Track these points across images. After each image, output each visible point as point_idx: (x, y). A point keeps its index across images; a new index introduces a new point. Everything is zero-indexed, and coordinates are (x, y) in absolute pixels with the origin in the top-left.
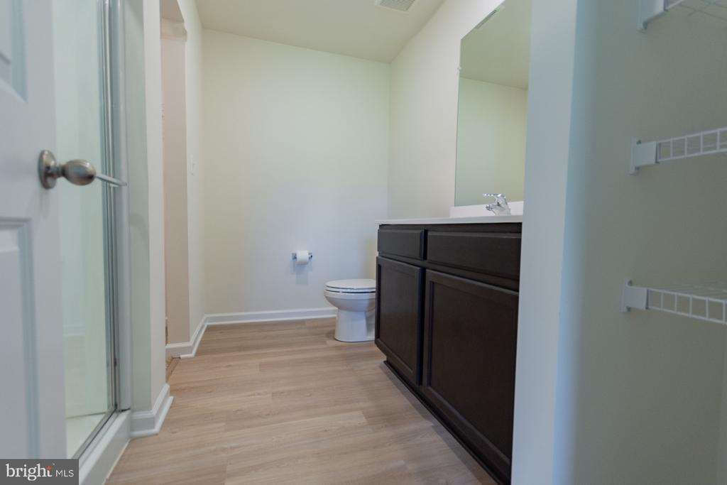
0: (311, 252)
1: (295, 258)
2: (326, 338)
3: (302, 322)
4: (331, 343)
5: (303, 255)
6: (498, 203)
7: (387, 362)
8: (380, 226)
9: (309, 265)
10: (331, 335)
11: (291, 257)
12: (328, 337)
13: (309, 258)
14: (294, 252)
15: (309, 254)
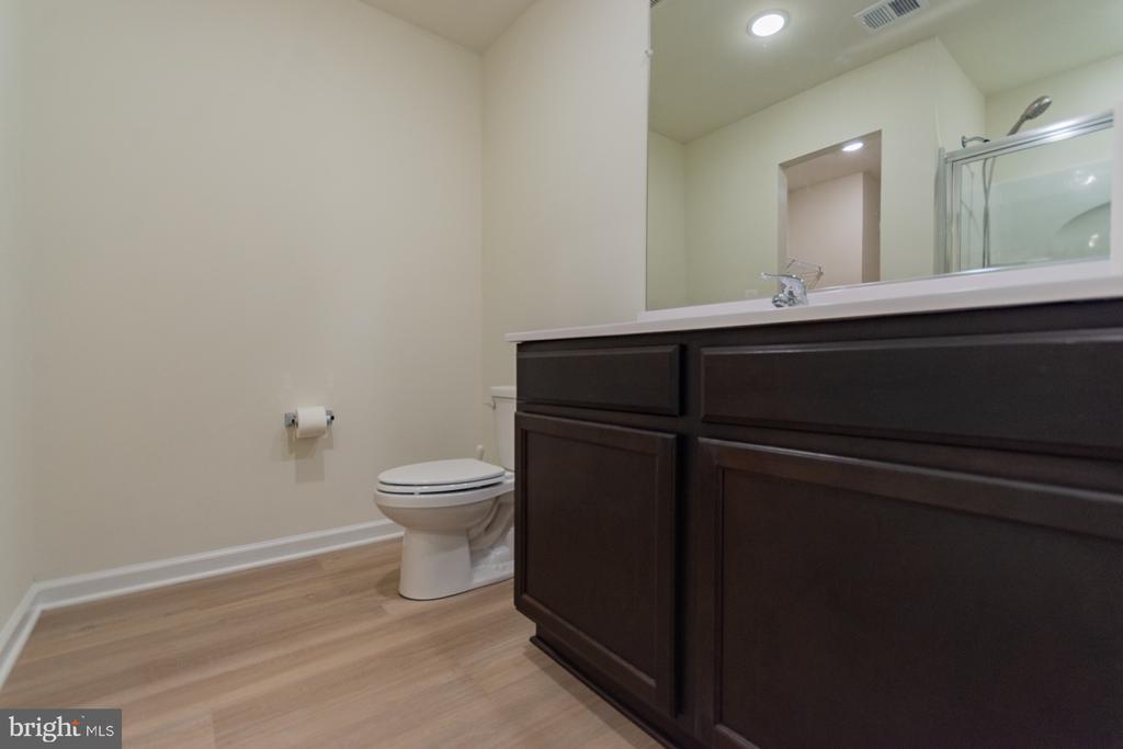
0: (330, 409)
1: (293, 423)
2: (382, 598)
3: (312, 564)
4: (395, 608)
5: (311, 415)
6: (791, 293)
7: (538, 640)
8: (518, 345)
9: (326, 436)
10: (390, 585)
11: (281, 423)
12: (382, 593)
13: (329, 423)
14: (292, 411)
15: (328, 413)
